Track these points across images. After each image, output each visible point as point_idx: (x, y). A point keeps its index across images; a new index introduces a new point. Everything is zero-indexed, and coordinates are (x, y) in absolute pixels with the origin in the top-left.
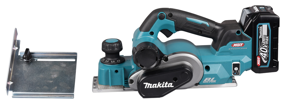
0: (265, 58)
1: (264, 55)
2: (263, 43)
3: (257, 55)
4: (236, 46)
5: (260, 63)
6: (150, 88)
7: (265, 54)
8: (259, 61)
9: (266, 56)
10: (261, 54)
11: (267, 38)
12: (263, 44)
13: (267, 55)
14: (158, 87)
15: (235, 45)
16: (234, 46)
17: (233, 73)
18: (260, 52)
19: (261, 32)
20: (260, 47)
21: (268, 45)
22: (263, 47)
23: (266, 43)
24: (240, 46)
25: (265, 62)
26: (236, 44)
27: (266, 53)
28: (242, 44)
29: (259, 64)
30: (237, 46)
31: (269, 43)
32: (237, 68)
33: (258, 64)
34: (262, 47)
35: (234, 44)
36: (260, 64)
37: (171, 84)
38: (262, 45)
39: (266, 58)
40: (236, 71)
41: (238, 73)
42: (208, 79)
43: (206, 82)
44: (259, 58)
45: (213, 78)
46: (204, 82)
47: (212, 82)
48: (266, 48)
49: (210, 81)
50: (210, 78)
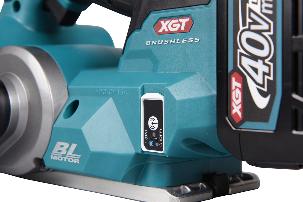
0: (261, 83)
1: (256, 70)
2: (251, 10)
3: (230, 68)
4: (167, 30)
5: (243, 110)
7: (260, 62)
8: (240, 101)
9: (264, 74)
10: (246, 62)
12: (253, 15)
13: (266, 69)
15: (165, 26)
16: (161, 31)
17: (145, 141)
18: (241, 54)
20: (241, 28)
21: (273, 17)
22: (253, 27)
23: (265, 11)
24: (179, 31)
25: (261, 102)
26: (168, 22)
27: (263, 59)
28: (184, 21)
29: (240, 114)
30: (171, 30)
31: (274, 9)
32: (156, 121)
33: (234, 112)
34: (249, 30)
35: (162, 22)
36: (243, 114)
38: (248, 20)
39: (263, 86)
40: (154, 134)
41: (159, 142)
42: (62, 146)
43: (57, 156)
44: (239, 85)
45: (74, 146)
46: (54, 156)
47: (71, 160)
48: (266, 34)
49: (66, 154)
50: (66, 145)
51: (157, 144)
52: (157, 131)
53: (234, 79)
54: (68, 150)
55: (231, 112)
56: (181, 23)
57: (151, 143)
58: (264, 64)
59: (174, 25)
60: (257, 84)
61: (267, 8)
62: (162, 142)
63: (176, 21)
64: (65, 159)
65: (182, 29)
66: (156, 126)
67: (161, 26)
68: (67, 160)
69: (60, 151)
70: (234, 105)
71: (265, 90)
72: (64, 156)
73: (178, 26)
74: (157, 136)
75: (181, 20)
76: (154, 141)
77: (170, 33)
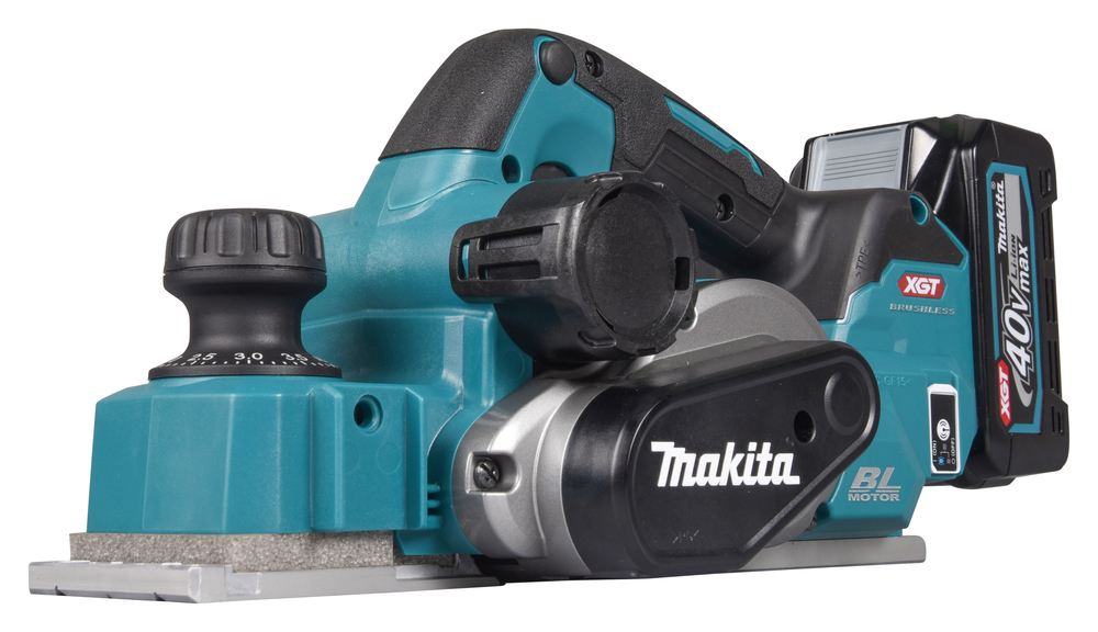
0: (1025, 375)
1: (1019, 358)
2: (1011, 284)
3: (997, 355)
4: (914, 292)
6: (684, 484)
7: (1023, 349)
8: (1007, 397)
9: (1027, 364)
10: (1010, 348)
11: (1023, 256)
12: (1013, 290)
13: (1028, 359)
14: (723, 481)
15: (913, 285)
16: (907, 291)
17: (934, 458)
18: (1006, 338)
19: (1000, 215)
20: (1004, 305)
21: (1030, 297)
22: (1014, 305)
23: (1023, 288)
24: (929, 296)
25: (1026, 399)
26: (915, 279)
27: (1025, 345)
28: (936, 282)
29: (1008, 414)
30: (921, 292)
31: (1031, 287)
33: (1003, 412)
34: (1010, 308)
35: (908, 278)
36: (1011, 415)
37: (787, 458)
38: (1011, 292)
39: (1027, 379)
40: (945, 447)
41: (951, 457)
42: (868, 475)
43: (861, 494)
44: (1006, 377)
45: (890, 471)
46: (854, 494)
47: (885, 497)
48: (1025, 315)
49: (876, 488)
50: (876, 472)
51: (949, 461)
52: (948, 442)
53: (1000, 368)
54: (878, 479)
55: (1000, 411)
56: (931, 285)
57: (941, 461)
58: (1026, 352)
59: (923, 286)
60: (1022, 376)
61: (1025, 285)
62: (955, 457)
63: (925, 280)
64: (875, 496)
65: (933, 293)
66: (948, 433)
67: (907, 284)
68: (878, 497)
69: (866, 484)
70: (1002, 403)
71: (1028, 384)
72: (873, 491)
73: (927, 287)
74: (949, 449)
75: (931, 280)
76: (945, 456)
77: (918, 295)
